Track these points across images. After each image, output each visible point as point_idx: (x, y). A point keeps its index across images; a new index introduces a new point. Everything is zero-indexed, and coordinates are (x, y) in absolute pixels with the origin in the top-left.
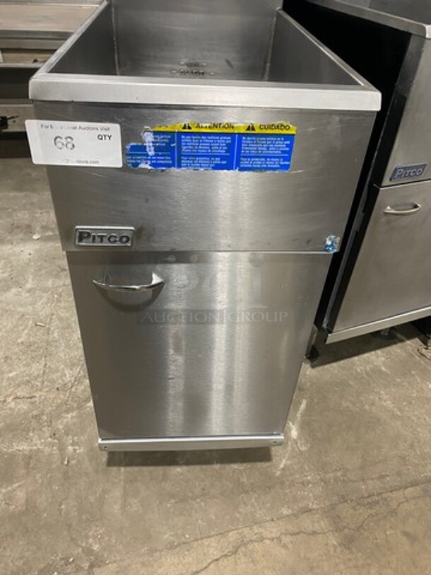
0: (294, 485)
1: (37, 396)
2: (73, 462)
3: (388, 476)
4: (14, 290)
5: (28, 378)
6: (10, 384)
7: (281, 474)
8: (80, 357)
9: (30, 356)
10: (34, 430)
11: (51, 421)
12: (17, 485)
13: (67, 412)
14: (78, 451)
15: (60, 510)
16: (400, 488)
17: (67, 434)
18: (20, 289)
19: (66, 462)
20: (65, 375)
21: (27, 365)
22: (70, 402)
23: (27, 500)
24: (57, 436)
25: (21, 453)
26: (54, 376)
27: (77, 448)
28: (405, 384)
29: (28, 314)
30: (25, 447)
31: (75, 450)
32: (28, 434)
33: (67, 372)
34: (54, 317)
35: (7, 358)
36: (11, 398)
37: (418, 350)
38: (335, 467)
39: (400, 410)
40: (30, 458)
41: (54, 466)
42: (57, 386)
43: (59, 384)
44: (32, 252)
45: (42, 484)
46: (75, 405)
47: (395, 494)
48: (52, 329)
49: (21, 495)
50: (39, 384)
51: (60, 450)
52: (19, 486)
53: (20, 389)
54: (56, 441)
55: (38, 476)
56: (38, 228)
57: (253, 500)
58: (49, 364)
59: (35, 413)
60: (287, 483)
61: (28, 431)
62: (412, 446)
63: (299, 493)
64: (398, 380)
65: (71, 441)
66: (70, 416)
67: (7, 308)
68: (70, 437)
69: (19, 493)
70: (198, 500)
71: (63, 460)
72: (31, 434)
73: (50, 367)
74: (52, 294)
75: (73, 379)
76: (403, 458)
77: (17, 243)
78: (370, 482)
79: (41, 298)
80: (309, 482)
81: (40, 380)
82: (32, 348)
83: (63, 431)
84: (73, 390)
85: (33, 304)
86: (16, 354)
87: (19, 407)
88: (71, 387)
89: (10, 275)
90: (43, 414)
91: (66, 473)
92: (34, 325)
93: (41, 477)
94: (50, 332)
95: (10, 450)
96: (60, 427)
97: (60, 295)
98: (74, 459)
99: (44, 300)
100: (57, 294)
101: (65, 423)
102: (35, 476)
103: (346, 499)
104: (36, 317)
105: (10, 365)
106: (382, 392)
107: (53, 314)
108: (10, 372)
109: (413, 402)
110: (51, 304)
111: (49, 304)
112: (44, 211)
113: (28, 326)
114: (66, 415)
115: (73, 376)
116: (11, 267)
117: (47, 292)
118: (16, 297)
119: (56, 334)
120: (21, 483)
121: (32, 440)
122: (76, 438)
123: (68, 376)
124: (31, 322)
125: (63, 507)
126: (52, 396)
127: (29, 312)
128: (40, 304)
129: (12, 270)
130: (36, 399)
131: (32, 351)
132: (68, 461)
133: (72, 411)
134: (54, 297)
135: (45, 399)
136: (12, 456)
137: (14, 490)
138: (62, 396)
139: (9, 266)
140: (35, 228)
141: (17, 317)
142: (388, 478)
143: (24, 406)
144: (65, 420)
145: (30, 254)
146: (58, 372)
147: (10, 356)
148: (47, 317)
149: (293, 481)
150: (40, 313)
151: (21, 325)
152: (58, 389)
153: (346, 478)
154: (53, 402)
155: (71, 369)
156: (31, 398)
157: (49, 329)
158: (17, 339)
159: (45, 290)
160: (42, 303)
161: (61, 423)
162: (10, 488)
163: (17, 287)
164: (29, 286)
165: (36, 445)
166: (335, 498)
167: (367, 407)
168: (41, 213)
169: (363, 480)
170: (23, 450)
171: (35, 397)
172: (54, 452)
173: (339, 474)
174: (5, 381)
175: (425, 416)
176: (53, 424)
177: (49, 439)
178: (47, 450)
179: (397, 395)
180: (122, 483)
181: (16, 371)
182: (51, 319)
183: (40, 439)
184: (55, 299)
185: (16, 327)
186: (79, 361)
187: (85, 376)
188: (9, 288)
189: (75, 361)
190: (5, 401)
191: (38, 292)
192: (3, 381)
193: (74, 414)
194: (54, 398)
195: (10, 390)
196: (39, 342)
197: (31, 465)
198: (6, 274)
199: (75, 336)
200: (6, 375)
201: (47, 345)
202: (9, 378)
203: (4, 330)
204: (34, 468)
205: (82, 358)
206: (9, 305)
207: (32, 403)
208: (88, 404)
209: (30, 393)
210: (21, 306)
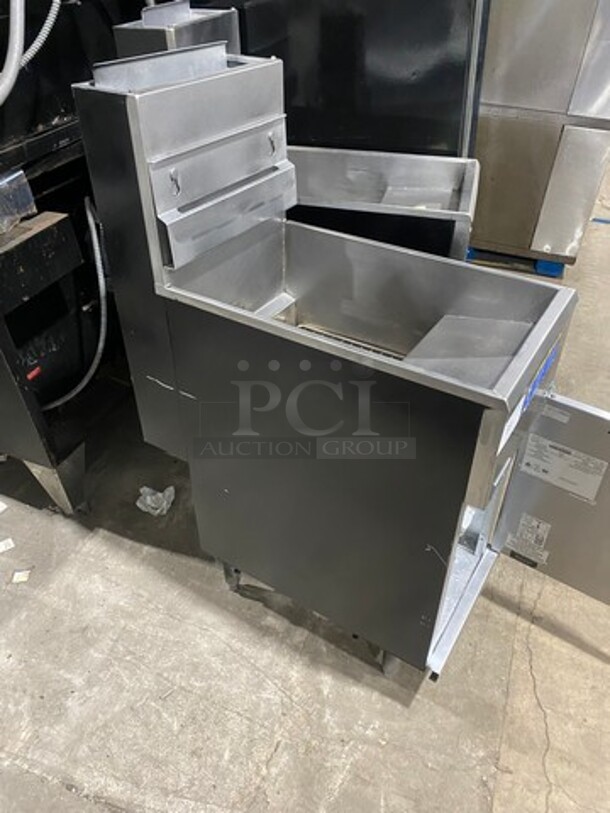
1: (279, 739)
2: (387, 735)
4: (71, 703)
5: (245, 740)
6: (241, 764)
8: (251, 674)
9: (212, 725)
10: (323, 759)
11: (323, 738)
12: (382, 800)
13: (321, 717)
14: (377, 726)
15: (432, 769)
17: (349, 728)
18: (76, 694)
19: (384, 743)
20: (269, 699)
21: (224, 734)
22: (310, 710)
23: (405, 797)
24: (346, 739)
25: (346, 783)
26: (263, 710)
27: (372, 726)
29: (137, 701)
30: (342, 777)
31: (373, 729)
32: (326, 768)
33: (265, 695)
34: (165, 675)
35: (193, 753)
36: (263, 768)
40: (358, 776)
41: (381, 756)
42: (279, 713)
43: (277, 710)
44: (9, 652)
45: (394, 775)
46: (318, 706)
48: (183, 684)
49: (396, 801)
50: (263, 730)
51: (365, 743)
52: (385, 799)
53: (256, 754)
54: (352, 743)
55: (384, 776)
58: (239, 710)
59: (302, 750)
61: (322, 766)
65: (361, 728)
66: (328, 717)
67: (100, 724)
68: (356, 727)
69: (393, 803)
70: (478, 653)
71: (378, 744)
72: (328, 764)
73: (245, 711)
74: (120, 660)
75: (279, 693)
79: (118, 675)
81: (257, 728)
82: (200, 718)
83: (344, 731)
84: (296, 699)
85: (121, 688)
86: (195, 740)
87: (282, 765)
88: (290, 698)
89: (33, 697)
90: (309, 742)
91: (395, 747)
92: (161, 702)
93: (387, 774)
94: (189, 688)
95: (336, 794)
96: (337, 731)
97: (130, 653)
98: (383, 734)
99: (124, 675)
100: (126, 656)
101: (334, 726)
102: (382, 779)
104: (148, 694)
105: (210, 753)
107: (160, 675)
108: (221, 756)
110: (139, 669)
111: (138, 671)
113: (158, 710)
114: (325, 720)
115: (276, 692)
116: (15, 690)
117: (111, 665)
118: (91, 704)
119: (197, 684)
120: (382, 796)
121: (335, 766)
122: (360, 722)
123: (272, 697)
124: (153, 704)
125: (430, 765)
126: (291, 724)
127: (133, 698)
128: (127, 681)
129: (24, 691)
130: (284, 741)
132: (384, 740)
133: (325, 712)
134: (128, 661)
135: (290, 733)
136: (344, 794)
137: (387, 806)
138: (296, 714)
139: (9, 693)
141: (128, 717)
143: (284, 758)
144: (331, 723)
145: (10, 656)
146: (259, 705)
147: (194, 749)
148: (158, 683)
150: (146, 687)
151: (148, 717)
152: (284, 714)
154: (299, 726)
155: (265, 690)
156: (277, 746)
157: (182, 688)
158: (170, 731)
159: (106, 665)
160: (130, 679)
161: (333, 729)
163: (66, 697)
164: (79, 682)
165: (345, 765)
170: (343, 780)
171: (280, 741)
172: (364, 750)
174: (231, 767)
176: (328, 736)
177: (347, 748)
180: (432, 704)
181: (225, 750)
182: (166, 679)
183: (340, 758)
184: (134, 661)
185: (146, 724)
186: (258, 676)
187: (285, 680)
188: (61, 706)
189: (257, 680)
190: (263, 779)
191: (101, 675)
192: (228, 769)
193: (328, 711)
194: (294, 723)
195: (250, 764)
196: (195, 707)
197: (367, 778)
198: (27, 701)
199: (216, 663)
200: (224, 763)
201: (208, 700)
202: (231, 761)
203: (141, 741)
204: (372, 778)
205: (257, 672)
206: (96, 718)
207: (285, 749)
208: (325, 693)
209: (270, 746)
210: (112, 705)
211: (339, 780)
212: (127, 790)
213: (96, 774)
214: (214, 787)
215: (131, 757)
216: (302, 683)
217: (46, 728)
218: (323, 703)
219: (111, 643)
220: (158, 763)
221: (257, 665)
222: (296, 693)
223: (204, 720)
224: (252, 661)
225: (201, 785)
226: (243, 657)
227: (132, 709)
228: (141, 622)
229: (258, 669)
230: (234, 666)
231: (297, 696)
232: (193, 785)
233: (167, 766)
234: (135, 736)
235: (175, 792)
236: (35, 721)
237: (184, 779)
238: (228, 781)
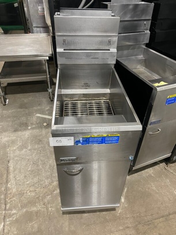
0: (123, 219)
1: (37, 190)
2: (52, 213)
3: (154, 214)
4: (24, 150)
5: (33, 184)
6: (27, 186)
7: (119, 215)
8: (50, 175)
9: (33, 175)
10: (37, 202)
11: (42, 199)
13: (48, 196)
14: (52, 210)
15: (49, 230)
16: (158, 219)
17: (48, 203)
18: (26, 149)
19: (49, 214)
20: (45, 182)
21: (32, 179)
22: (48, 192)
23: (38, 227)
24: (45, 204)
26: (42, 183)
27: (52, 208)
28: (160, 180)
29: (30, 159)
30: (35, 209)
31: (51, 209)
32: (36, 204)
33: (46, 181)
34: (39, 160)
35: (25, 176)
36: (29, 191)
37: (164, 167)
38: (136, 212)
39: (158, 190)
40: (37, 213)
41: (45, 215)
42: (43, 186)
44: (29, 134)
45: (42, 222)
46: (50, 193)
47: (156, 221)
48: (39, 164)
49: (36, 226)
50: (37, 186)
51: (47, 210)
52: (35, 223)
53: (31, 188)
54: (45, 206)
55: (41, 219)
56: (30, 124)
57: (110, 224)
58: (39, 178)
59: (37, 196)
60: (121, 218)
62: (162, 203)
63: (125, 222)
64: (157, 179)
65: (50, 206)
66: (49, 197)
67: (23, 157)
68: (49, 205)
69: (35, 225)
70: (93, 225)
71: (48, 213)
72: (37, 204)
73: (40, 179)
75: (48, 183)
76: (159, 208)
77: (23, 130)
78: (148, 217)
79: (34, 153)
80: (128, 218)
81: (37, 184)
82: (33, 172)
83: (47, 203)
84: (49, 187)
85: (32, 155)
86: (28, 175)
87: (31, 194)
88: (48, 186)
89: (22, 144)
90: (40, 197)
91: (49, 217)
92: (33, 163)
94: (39, 166)
95: (31, 210)
96: (46, 201)
97: (40, 151)
98: (51, 212)
99: (35, 153)
100: (39, 151)
101: (47, 200)
103: (141, 223)
104: (33, 160)
105: (27, 179)
106: (152, 184)
107: (39, 159)
108: (27, 182)
109: (163, 187)
111: (37, 155)
112: (31, 116)
113: (31, 164)
115: (48, 182)
116: (22, 141)
117: (36, 150)
118: (26, 153)
119: (41, 167)
120: (35, 222)
121: (37, 206)
122: (51, 205)
123: (46, 182)
124: (32, 162)
125: (50, 229)
126: (42, 190)
127: (31, 158)
128: (34, 155)
129: (23, 142)
131: (33, 173)
132: (50, 213)
133: (49, 195)
135: (40, 191)
136: (31, 212)
137: (34, 224)
138: (45, 190)
139: (21, 140)
140: (29, 124)
141: (27, 160)
142: (154, 215)
143: (33, 194)
144: (47, 199)
145: (28, 135)
146: (43, 181)
148: (36, 160)
149: (123, 217)
150: (34, 159)
151: (29, 163)
152: (44, 187)
153: (140, 216)
154: (42, 192)
155: (47, 180)
156: (35, 191)
157: (38, 165)
158: (28, 169)
159: (35, 149)
160: (35, 155)
162: (32, 224)
163: (25, 148)
164: (29, 148)
165: (39, 208)
166: (137, 223)
167: (147, 190)
168: (30, 118)
169: (146, 216)
170: (35, 210)
171: (36, 190)
172: (45, 210)
173: (138, 214)
175: (166, 192)
176: (44, 200)
177: (43, 206)
178: (43, 210)
179: (157, 185)
180: (68, 220)
181: (29, 181)
182: (38, 161)
183: (40, 206)
184: (39, 153)
185: (27, 164)
186: (50, 176)
187: (52, 182)
188: (23, 149)
189: (48, 177)
190: (26, 193)
191: (33, 150)
192: (25, 185)
193: (50, 196)
194: (43, 191)
195: (28, 188)
196: (35, 170)
197: (38, 215)
198: (21, 144)
199: (47, 167)
200: (26, 183)
201: (38, 171)
202: (27, 184)
203: (23, 166)
204: (39, 216)
205: (51, 175)
206: (23, 156)
207: (35, 193)
208: (54, 193)
209: (34, 189)
210: (28, 156)
211: (34, 209)
212: (12, 170)
213: (13, 164)
214: (20, 185)
215: (19, 167)
216: (54, 186)
217: (17, 150)
218: (51, 194)
219: (40, 147)
220: (20, 172)
221: (53, 175)
222: (50, 186)
224: (53, 173)
226: (53, 171)
227: (29, 160)
228: (49, 148)
229: (52, 175)
230: (49, 170)
231: (50, 187)
232: (19, 181)
233: (20, 174)
234: (23, 164)
235: (15, 179)
236: (18, 148)
237: (19, 178)
238: (23, 186)
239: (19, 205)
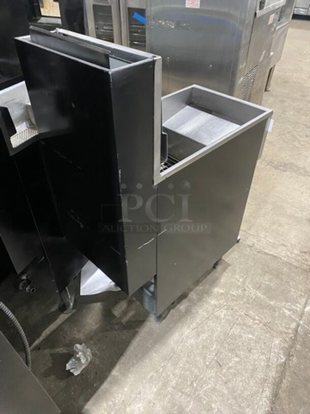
1: (243, 313)
5: (244, 327)
6: (254, 331)
8: (211, 320)
10: (252, 298)
13: (234, 296)
14: (238, 277)
15: (255, 264)
17: (239, 286)
19: (245, 276)
21: (241, 336)
22: (231, 299)
23: (264, 275)
24: (243, 288)
25: (261, 293)
26: (230, 318)
29: (222, 380)
33: (223, 316)
34: (208, 363)
40: (258, 288)
41: (250, 278)
42: (231, 311)
43: (230, 312)
45: (257, 276)
46: (229, 295)
48: (214, 354)
50: (239, 319)
51: (245, 283)
53: (250, 324)
54: (245, 287)
58: (229, 328)
59: (248, 305)
61: (254, 299)
66: (234, 293)
68: (239, 284)
72: (254, 297)
73: (230, 326)
74: (196, 390)
75: (222, 310)
81: (238, 321)
82: (232, 347)
84: (225, 304)
85: (214, 390)
86: (243, 350)
87: (254, 314)
88: (225, 305)
90: (245, 302)
93: (256, 278)
94: (216, 351)
95: (265, 297)
96: (240, 291)
97: (192, 383)
99: (205, 387)
100: (193, 387)
102: (258, 280)
104: (218, 373)
105: (249, 344)
107: (207, 367)
108: (251, 339)
110: (203, 378)
114: (235, 294)
119: (215, 346)
120: (265, 282)
121: (254, 295)
122: (237, 282)
123: (223, 313)
124: (224, 370)
126: (237, 307)
127: (220, 382)
133: (232, 294)
134: (197, 385)
135: (240, 308)
136: (264, 294)
138: (232, 304)
141: (230, 385)
143: (251, 313)
144: (237, 292)
146: (227, 319)
147: (247, 351)
148: (212, 367)
151: (231, 374)
152: (232, 310)
154: (238, 305)
155: (219, 315)
157: (216, 355)
158: (238, 362)
159: (199, 399)
160: (208, 384)
161: (239, 292)
165: (254, 291)
170: (259, 293)
171: (245, 313)
172: (248, 283)
174: (256, 335)
176: (242, 295)
177: (247, 289)
181: (248, 337)
182: (210, 363)
183: (251, 293)
184: (197, 382)
185: (235, 375)
186: (213, 318)
187: (215, 306)
189: (214, 319)
190: (260, 322)
191: (205, 402)
192: (257, 336)
193: (231, 292)
194: (236, 306)
195: (254, 326)
196: (227, 349)
199: (204, 336)
200: (254, 338)
201: (223, 342)
202: (253, 335)
203: (244, 378)
204: (258, 284)
205: (210, 318)
206: (231, 404)
207: (247, 312)
208: (223, 292)
209: (246, 317)
210: (223, 395)
211: (260, 295)
212: (268, 386)
213: (261, 403)
214: (265, 343)
215: (252, 384)
216: (217, 299)
218: (227, 294)
219: (183, 397)
220: (255, 370)
221: (206, 317)
222: (222, 303)
223: (234, 345)
224: (204, 319)
225: (264, 349)
226: (202, 323)
227: (226, 383)
228: (171, 376)
229: (208, 318)
230: (206, 328)
231: (224, 303)
232: (264, 353)
233: (256, 365)
234: (241, 381)
235: (268, 361)
237: (261, 357)
238: (261, 337)
239: (277, 315)
